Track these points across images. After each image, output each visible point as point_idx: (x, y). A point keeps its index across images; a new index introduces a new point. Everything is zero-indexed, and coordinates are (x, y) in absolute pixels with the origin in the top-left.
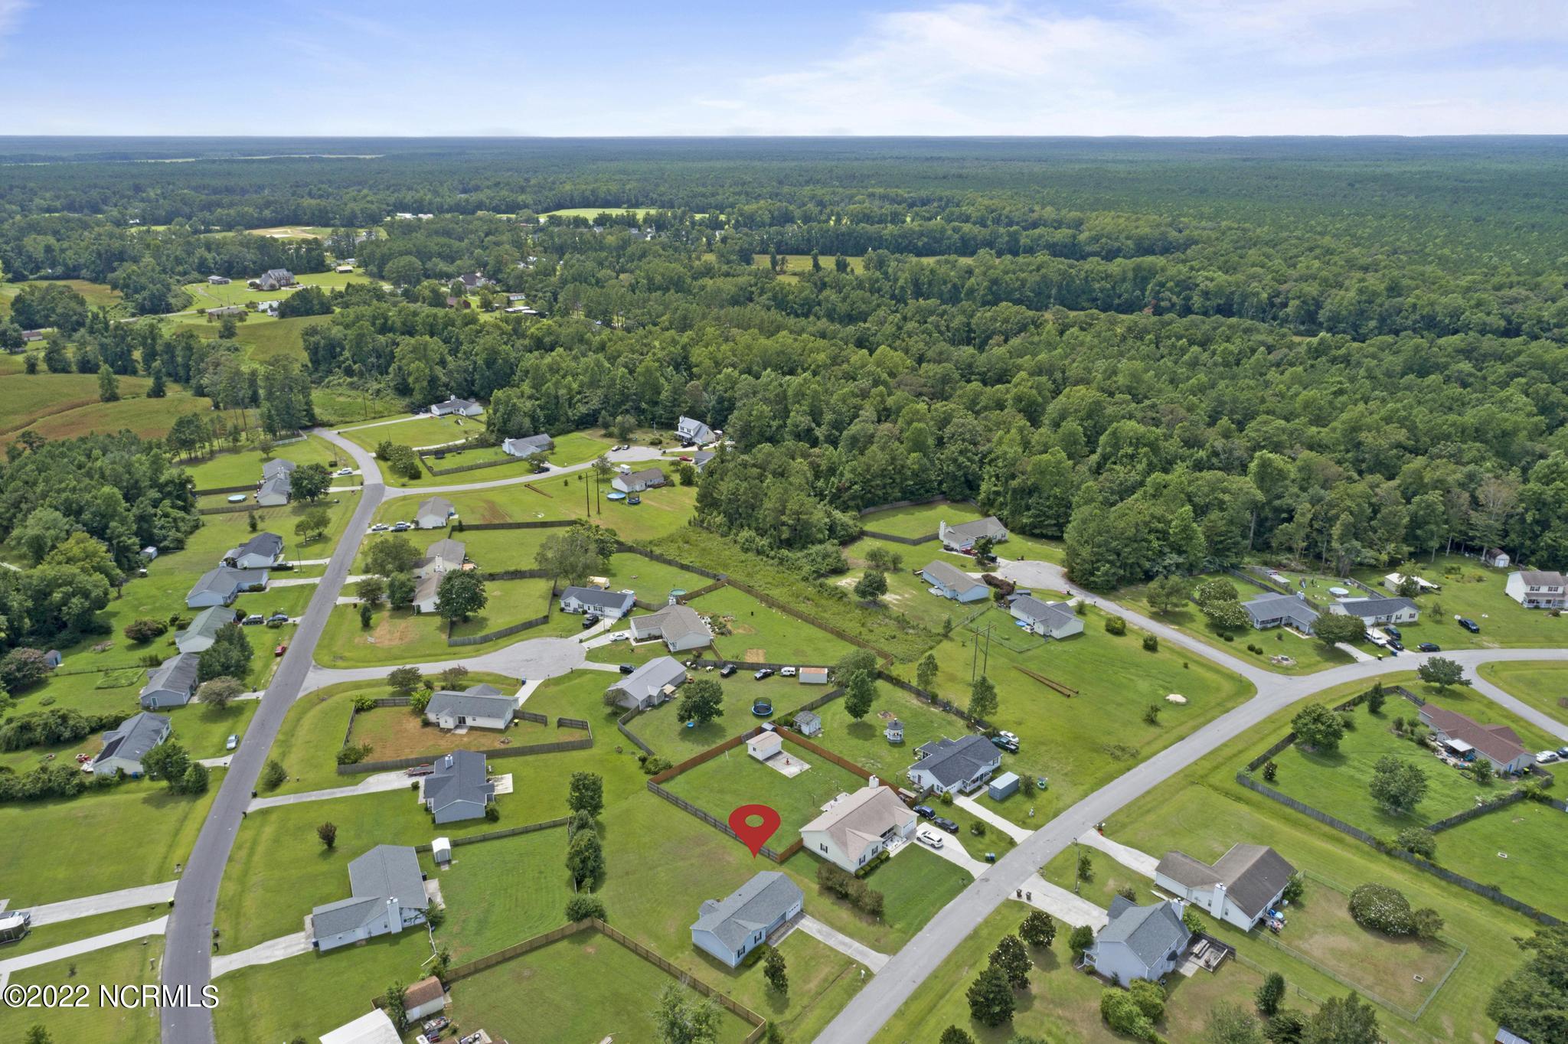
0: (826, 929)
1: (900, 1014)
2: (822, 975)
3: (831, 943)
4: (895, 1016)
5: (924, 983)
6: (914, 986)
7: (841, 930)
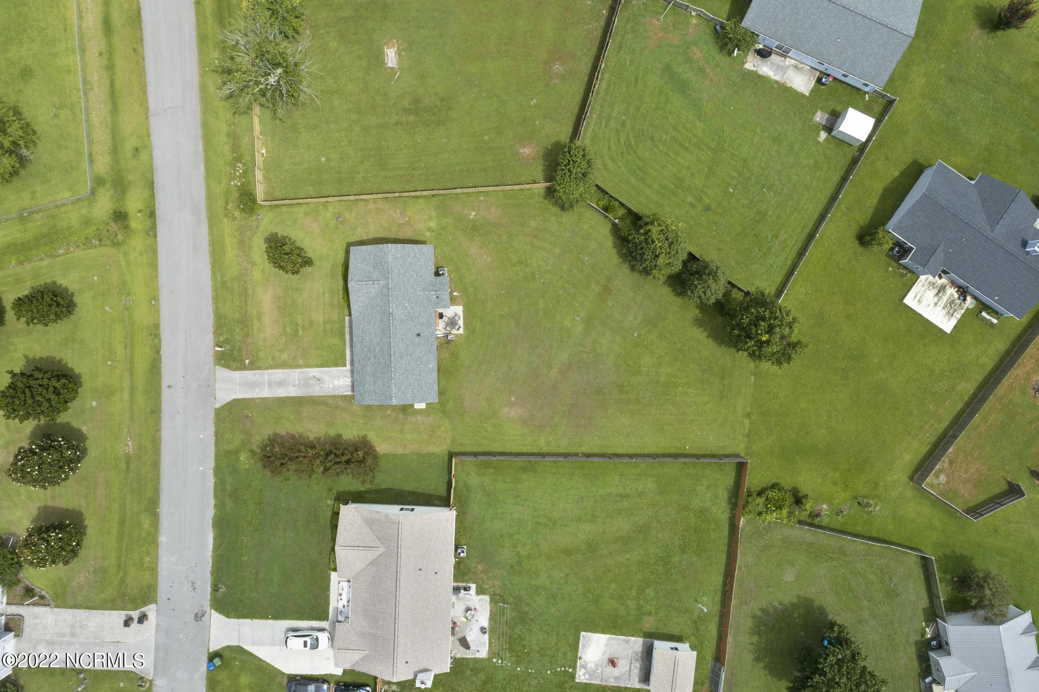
0: (316, 391)
1: (154, 332)
2: (267, 320)
3: (295, 374)
4: (157, 326)
5: (158, 393)
6: (165, 382)
7: (298, 402)
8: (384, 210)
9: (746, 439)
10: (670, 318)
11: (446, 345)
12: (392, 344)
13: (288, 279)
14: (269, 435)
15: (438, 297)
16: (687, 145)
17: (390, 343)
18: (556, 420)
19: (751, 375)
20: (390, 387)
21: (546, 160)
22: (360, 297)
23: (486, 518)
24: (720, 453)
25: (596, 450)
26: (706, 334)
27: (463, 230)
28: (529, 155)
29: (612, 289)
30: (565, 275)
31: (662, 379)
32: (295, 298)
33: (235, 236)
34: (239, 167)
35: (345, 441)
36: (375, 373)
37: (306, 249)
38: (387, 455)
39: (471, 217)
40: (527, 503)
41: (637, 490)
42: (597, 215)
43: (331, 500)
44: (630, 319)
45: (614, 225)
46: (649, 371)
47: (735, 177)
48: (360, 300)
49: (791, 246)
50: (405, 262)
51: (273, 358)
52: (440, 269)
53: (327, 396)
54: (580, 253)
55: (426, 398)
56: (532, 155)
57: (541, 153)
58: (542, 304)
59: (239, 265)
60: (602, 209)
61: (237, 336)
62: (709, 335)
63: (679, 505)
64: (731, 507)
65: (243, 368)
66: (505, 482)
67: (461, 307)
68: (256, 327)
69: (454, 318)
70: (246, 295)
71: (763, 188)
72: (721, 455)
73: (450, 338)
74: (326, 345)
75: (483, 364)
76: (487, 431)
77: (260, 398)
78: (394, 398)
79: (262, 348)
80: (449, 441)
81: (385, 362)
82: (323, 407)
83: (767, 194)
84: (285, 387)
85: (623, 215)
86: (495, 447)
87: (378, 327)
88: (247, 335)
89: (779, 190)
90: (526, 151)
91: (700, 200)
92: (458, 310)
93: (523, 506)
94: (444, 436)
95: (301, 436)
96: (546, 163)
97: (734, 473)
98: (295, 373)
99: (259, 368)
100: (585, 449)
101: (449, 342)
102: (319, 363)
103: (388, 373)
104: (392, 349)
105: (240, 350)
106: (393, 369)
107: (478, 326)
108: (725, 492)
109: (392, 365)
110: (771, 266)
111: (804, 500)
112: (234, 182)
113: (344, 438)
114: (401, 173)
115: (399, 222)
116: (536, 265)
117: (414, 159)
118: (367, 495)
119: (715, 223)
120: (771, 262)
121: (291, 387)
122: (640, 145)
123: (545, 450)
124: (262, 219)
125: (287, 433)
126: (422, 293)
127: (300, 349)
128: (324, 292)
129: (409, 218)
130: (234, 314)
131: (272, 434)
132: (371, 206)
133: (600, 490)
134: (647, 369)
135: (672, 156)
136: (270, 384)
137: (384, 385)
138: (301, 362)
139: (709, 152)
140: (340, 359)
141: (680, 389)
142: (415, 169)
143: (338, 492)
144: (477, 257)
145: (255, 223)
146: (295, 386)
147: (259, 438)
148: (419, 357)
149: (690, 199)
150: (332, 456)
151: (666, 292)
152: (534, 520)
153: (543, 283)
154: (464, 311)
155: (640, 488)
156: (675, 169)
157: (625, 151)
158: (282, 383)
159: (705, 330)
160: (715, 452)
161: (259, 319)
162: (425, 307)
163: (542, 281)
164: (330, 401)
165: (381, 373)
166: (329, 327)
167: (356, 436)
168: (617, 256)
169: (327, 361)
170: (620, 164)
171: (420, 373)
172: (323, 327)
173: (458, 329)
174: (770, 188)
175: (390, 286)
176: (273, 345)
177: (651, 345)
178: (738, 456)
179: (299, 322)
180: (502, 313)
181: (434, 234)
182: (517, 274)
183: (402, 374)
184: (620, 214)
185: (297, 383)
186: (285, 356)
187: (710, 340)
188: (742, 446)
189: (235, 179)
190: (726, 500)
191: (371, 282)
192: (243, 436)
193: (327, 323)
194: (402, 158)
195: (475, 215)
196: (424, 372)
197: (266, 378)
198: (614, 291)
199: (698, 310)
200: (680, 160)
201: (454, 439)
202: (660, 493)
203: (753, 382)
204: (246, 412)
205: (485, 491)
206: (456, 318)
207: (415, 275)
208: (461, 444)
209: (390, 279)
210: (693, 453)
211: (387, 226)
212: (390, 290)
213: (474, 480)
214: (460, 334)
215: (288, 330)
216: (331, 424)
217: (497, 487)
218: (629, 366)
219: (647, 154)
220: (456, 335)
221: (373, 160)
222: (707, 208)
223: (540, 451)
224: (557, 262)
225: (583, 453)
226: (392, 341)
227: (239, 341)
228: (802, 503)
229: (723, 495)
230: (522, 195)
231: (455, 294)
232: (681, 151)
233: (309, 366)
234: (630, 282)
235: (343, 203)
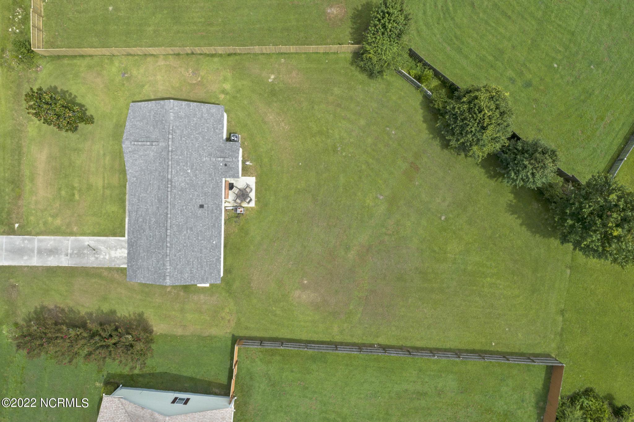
8: (175, 68)
9: (558, 338)
10: (482, 202)
11: (235, 219)
12: (169, 215)
13: (66, 137)
14: (36, 307)
15: (226, 165)
16: (510, 13)
17: (167, 214)
18: (351, 307)
19: (567, 267)
20: (164, 265)
21: (355, 23)
22: (136, 160)
23: (269, 411)
24: (529, 352)
25: (393, 342)
26: (519, 221)
27: (260, 94)
28: (336, 16)
29: (420, 166)
30: (369, 149)
31: (469, 268)
32: (73, 158)
33: (11, 88)
34: (19, 12)
35: (119, 318)
36: (149, 247)
37: (87, 106)
38: (164, 336)
39: (270, 80)
40: (316, 396)
41: (436, 387)
42: (407, 85)
43: (100, 383)
44: (438, 200)
45: (426, 97)
46: (455, 259)
47: (560, 51)
48: (137, 163)
49: (617, 129)
50: (189, 122)
51: (45, 223)
52: (232, 135)
53: (102, 268)
54: (387, 126)
55: (207, 278)
56: (339, 16)
57: (350, 14)
58: (342, 180)
59: (13, 119)
60: (415, 78)
61: (7, 197)
62: (523, 222)
63: (481, 407)
64: (538, 411)
65: (11, 232)
66: (292, 371)
67: (254, 178)
68: (28, 188)
69: (245, 189)
70: (20, 153)
71: (591, 65)
72: (531, 354)
73: (239, 211)
74: (104, 212)
75: (274, 242)
76: (275, 315)
77: (28, 266)
78: (168, 278)
79: (33, 212)
80: (233, 324)
81: (161, 237)
82: (96, 280)
83: (594, 71)
84: (57, 256)
85: (436, 86)
86: (284, 333)
87: (155, 196)
88: (19, 197)
89: (608, 68)
90: (333, 11)
91: (521, 74)
92: (251, 181)
93: (311, 399)
94: (229, 318)
95: (71, 310)
96: (355, 26)
97: (543, 375)
98: (68, 240)
99: (29, 234)
100: (382, 340)
101: (238, 216)
102: (95, 231)
103: (163, 249)
104: (169, 221)
105: (9, 213)
106: (168, 245)
107: (271, 200)
108: (533, 395)
109: (168, 239)
110: (595, 150)
111: (626, 413)
112: (12, 29)
113: (119, 315)
114: (195, 28)
115: (190, 82)
116: (337, 137)
117: (211, 14)
118: (141, 379)
119: (535, 100)
120: (595, 146)
121: (63, 256)
122: (459, 11)
123: (338, 338)
124: (41, 70)
125: (56, 307)
126: (209, 159)
127: (76, 215)
128: (104, 154)
129: (202, 78)
130: (5, 173)
131: (38, 307)
132: (161, 62)
133: (396, 386)
134: (453, 257)
135: (493, 24)
136: (40, 252)
137: (158, 262)
138: (75, 229)
139: (533, 23)
140: (119, 228)
141: (489, 279)
142: (211, 24)
143: (109, 374)
144: (275, 124)
145: (34, 75)
146: (67, 255)
147: (24, 310)
148: (201, 231)
149: (510, 73)
150: (97, 338)
151: (479, 173)
152: (321, 415)
153: (345, 157)
154: (256, 183)
155: (440, 385)
156: (495, 40)
157: (442, 17)
158: (53, 252)
159: (519, 217)
160: (524, 350)
161: (32, 180)
162: (210, 175)
163: (344, 154)
164: (105, 273)
165: (155, 249)
166: (108, 192)
167: (131, 313)
168: (427, 132)
169: (105, 229)
170: (436, 31)
171: (201, 250)
172: (101, 192)
173: (249, 203)
174: (598, 65)
175: (170, 149)
176: (46, 209)
177: (459, 230)
178: (548, 356)
179: (76, 185)
180: (299, 187)
181: (228, 97)
182: (317, 145)
183: (180, 251)
184: (433, 86)
185: (69, 251)
186: (58, 222)
187: (524, 228)
188: (554, 345)
189: (14, 26)
190: (533, 404)
191: (148, 143)
192: (7, 307)
193: (107, 188)
194: (197, 12)
195: (274, 79)
196: (206, 248)
197: (36, 244)
198: (422, 170)
199: (513, 195)
200: (502, 30)
201: (238, 323)
202: (462, 393)
203: (568, 276)
204: (11, 280)
205: (270, 380)
206: (248, 190)
207: (201, 139)
208: (246, 328)
209: (170, 140)
210: (499, 350)
211: (178, 85)
212: (170, 154)
213: (259, 367)
214: (252, 208)
215: (63, 193)
216: (105, 299)
217: (283, 377)
218: (434, 251)
219: (465, 21)
220: (247, 209)
221: (165, 12)
222: (528, 84)
223: (332, 340)
224: (361, 134)
225: (379, 344)
226: (169, 212)
227: (9, 203)
228: (622, 416)
229: (530, 399)
230: (326, 59)
231: (248, 163)
232: (504, 20)
233: (84, 234)
234: (440, 160)
235: (130, 57)
